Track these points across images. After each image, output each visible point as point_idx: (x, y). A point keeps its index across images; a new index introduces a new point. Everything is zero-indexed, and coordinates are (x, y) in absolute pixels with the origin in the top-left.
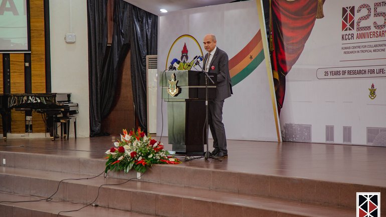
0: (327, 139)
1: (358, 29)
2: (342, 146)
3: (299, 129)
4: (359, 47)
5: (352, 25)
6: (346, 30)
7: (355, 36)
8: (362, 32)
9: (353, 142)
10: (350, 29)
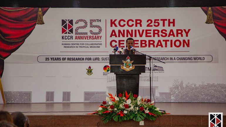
0: (47, 100)
1: (76, 33)
2: (62, 104)
3: (18, 95)
4: (78, 44)
5: (71, 31)
6: (66, 33)
7: (74, 38)
8: (80, 35)
9: (71, 101)
10: (69, 33)
